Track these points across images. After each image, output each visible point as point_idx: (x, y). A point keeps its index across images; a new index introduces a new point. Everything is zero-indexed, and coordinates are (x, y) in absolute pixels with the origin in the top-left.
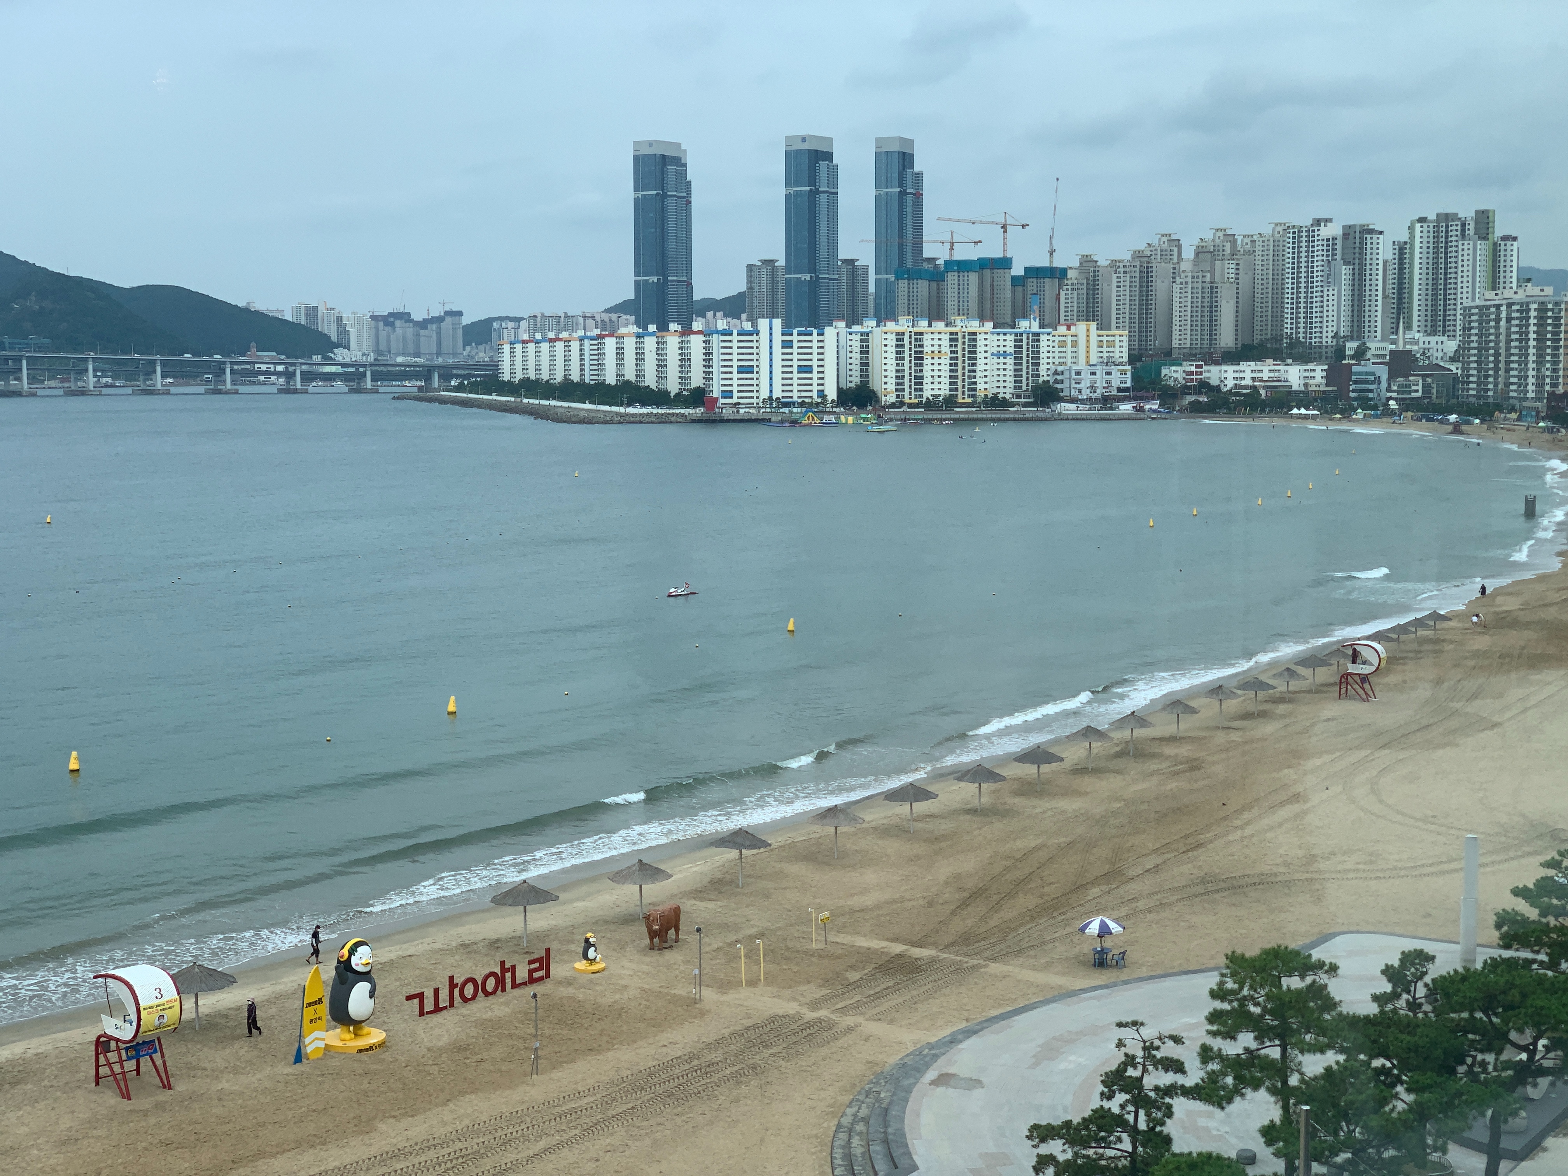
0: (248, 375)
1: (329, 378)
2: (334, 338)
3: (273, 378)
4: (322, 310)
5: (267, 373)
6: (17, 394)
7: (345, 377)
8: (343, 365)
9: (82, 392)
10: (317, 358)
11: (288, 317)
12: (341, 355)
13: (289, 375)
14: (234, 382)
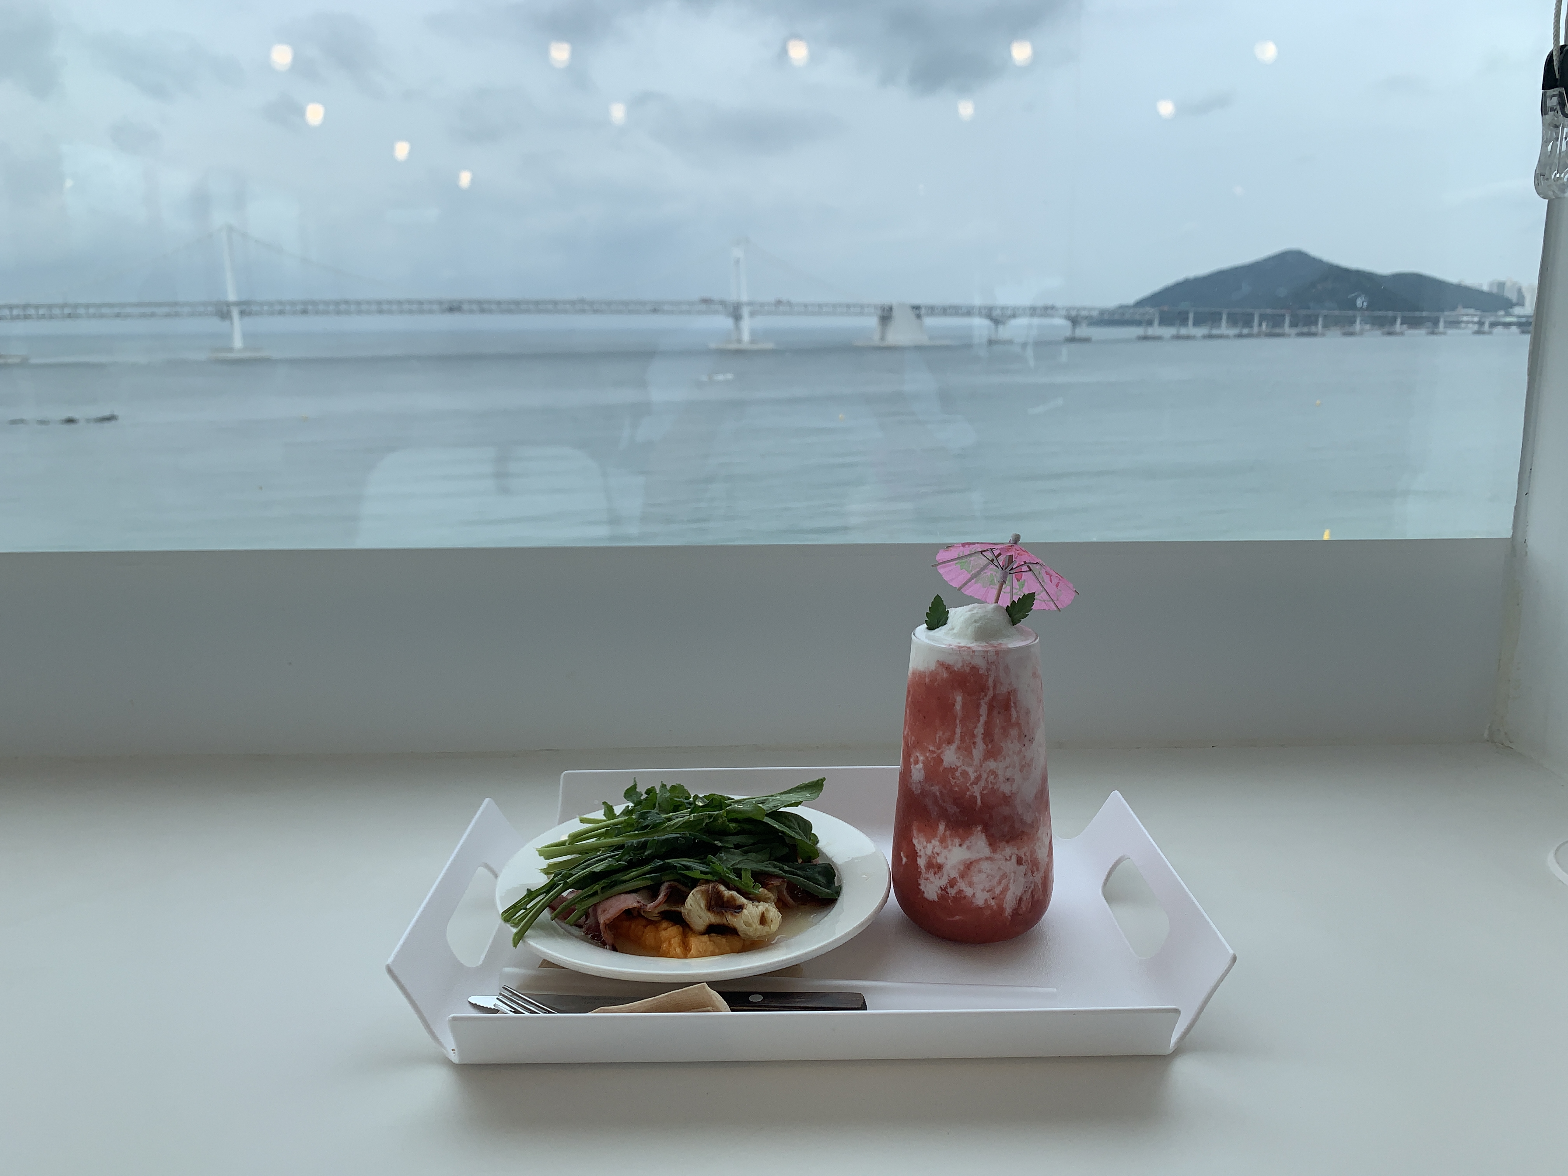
0: (1455, 324)
1: (1508, 325)
2: (1514, 300)
3: (1470, 325)
4: (1508, 284)
5: (1468, 322)
6: (1314, 335)
7: (1519, 325)
8: (1519, 317)
9: (1352, 334)
10: (1502, 313)
11: (1485, 288)
12: (1518, 310)
13: (1481, 323)
14: (1445, 327)
